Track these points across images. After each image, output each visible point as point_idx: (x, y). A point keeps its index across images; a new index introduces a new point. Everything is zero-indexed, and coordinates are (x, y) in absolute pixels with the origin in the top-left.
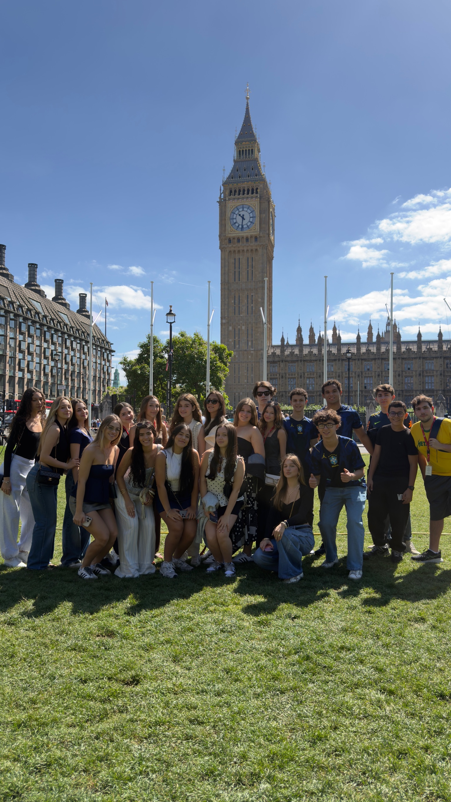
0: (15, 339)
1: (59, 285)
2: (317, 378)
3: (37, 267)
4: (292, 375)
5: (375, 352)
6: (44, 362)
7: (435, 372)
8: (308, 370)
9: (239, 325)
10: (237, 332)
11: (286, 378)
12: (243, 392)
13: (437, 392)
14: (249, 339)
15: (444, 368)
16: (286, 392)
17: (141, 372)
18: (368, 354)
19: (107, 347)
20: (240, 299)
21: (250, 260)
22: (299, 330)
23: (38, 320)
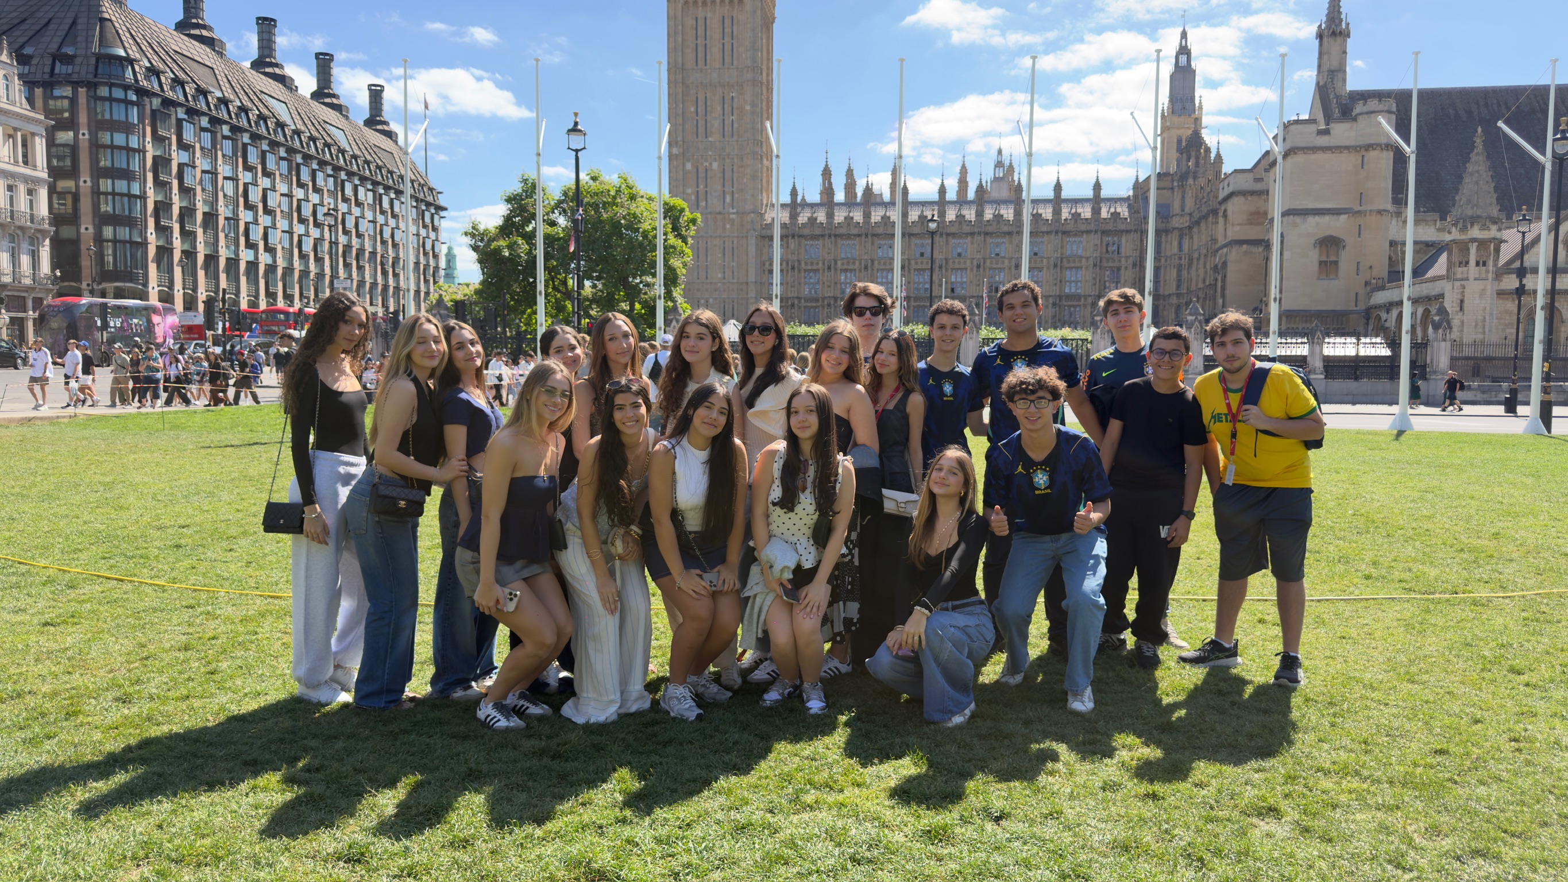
0: (234, 179)
1: (324, 64)
2: (860, 271)
3: (275, 26)
4: (812, 263)
5: (973, 219)
6: (299, 229)
7: (1084, 260)
8: (843, 256)
9: (706, 161)
10: (702, 175)
11: (799, 271)
12: (715, 299)
13: (1085, 300)
14: (726, 190)
15: (1101, 253)
16: (799, 298)
17: (510, 254)
18: (960, 223)
19: (430, 199)
20: (708, 103)
21: (727, 22)
22: (827, 173)
23: (283, 139)
